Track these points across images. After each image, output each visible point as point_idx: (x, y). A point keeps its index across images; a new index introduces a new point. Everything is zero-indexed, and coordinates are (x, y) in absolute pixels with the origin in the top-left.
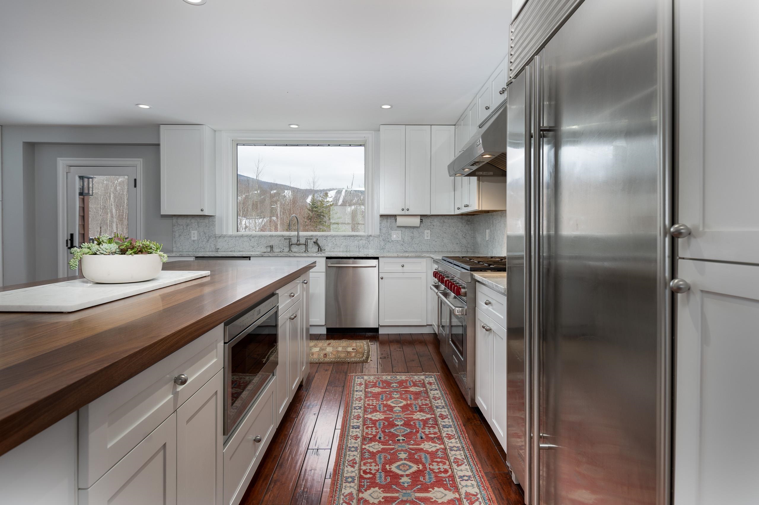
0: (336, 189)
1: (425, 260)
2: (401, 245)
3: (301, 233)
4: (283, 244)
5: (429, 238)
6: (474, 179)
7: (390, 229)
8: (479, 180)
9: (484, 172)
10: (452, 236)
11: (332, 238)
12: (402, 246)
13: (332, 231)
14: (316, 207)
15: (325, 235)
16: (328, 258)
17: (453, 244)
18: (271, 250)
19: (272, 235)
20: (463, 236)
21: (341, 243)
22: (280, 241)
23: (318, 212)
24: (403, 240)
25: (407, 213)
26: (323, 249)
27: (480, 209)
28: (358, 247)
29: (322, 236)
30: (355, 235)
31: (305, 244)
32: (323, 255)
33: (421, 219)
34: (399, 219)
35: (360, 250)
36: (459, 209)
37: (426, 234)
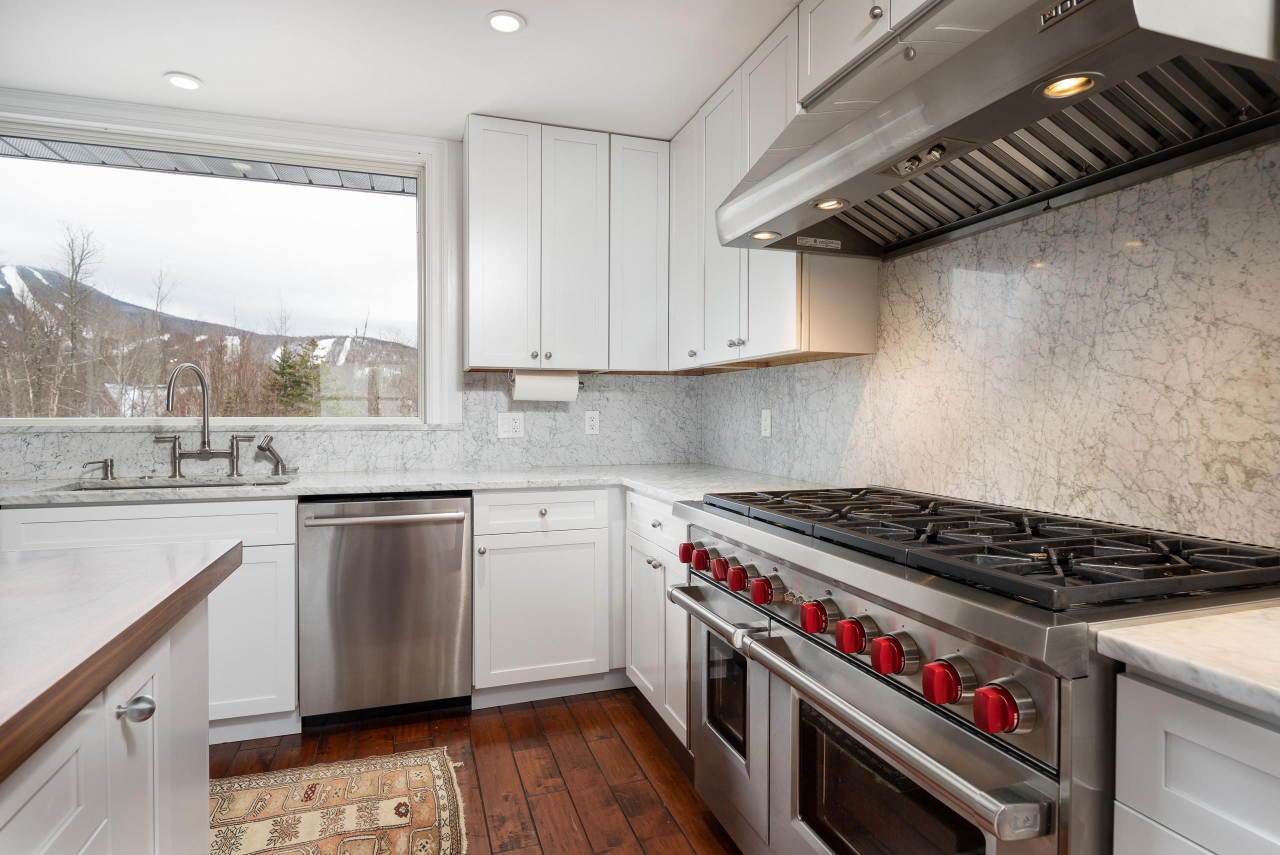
0: (334, 337)
1: (604, 492)
2: (524, 451)
3: (216, 422)
4: (152, 453)
5: (596, 431)
6: (790, 257)
7: (492, 407)
8: (801, 263)
9: (818, 240)
10: (651, 425)
11: (319, 434)
12: (527, 452)
13: (323, 413)
14: (290, 367)
15: (296, 426)
16: (304, 499)
17: (655, 444)
18: (106, 475)
19: (112, 427)
20: (679, 424)
21: (350, 449)
22: (141, 444)
23: (295, 376)
24: (530, 436)
25: (546, 365)
26: (290, 466)
27: (804, 349)
28: (403, 458)
29: (287, 430)
30: (395, 425)
31: (232, 453)
32: (287, 490)
33: (580, 383)
34: (521, 381)
35: (408, 466)
36: (693, 354)
37: (588, 422)
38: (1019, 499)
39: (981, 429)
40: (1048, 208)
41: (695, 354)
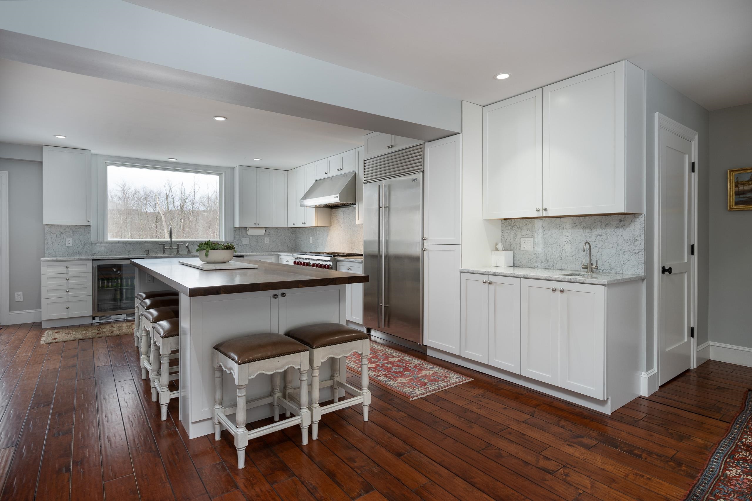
2: (249, 248)
4: (157, 248)
5: (268, 243)
7: (241, 236)
10: (282, 241)
17: (283, 246)
18: (147, 253)
19: (147, 242)
20: (290, 240)
22: (154, 246)
24: (251, 244)
25: (257, 226)
27: (317, 226)
29: (190, 242)
31: (177, 248)
33: (265, 231)
34: (250, 230)
36: (294, 224)
37: (266, 240)
40: (350, 207)
41: (295, 224)
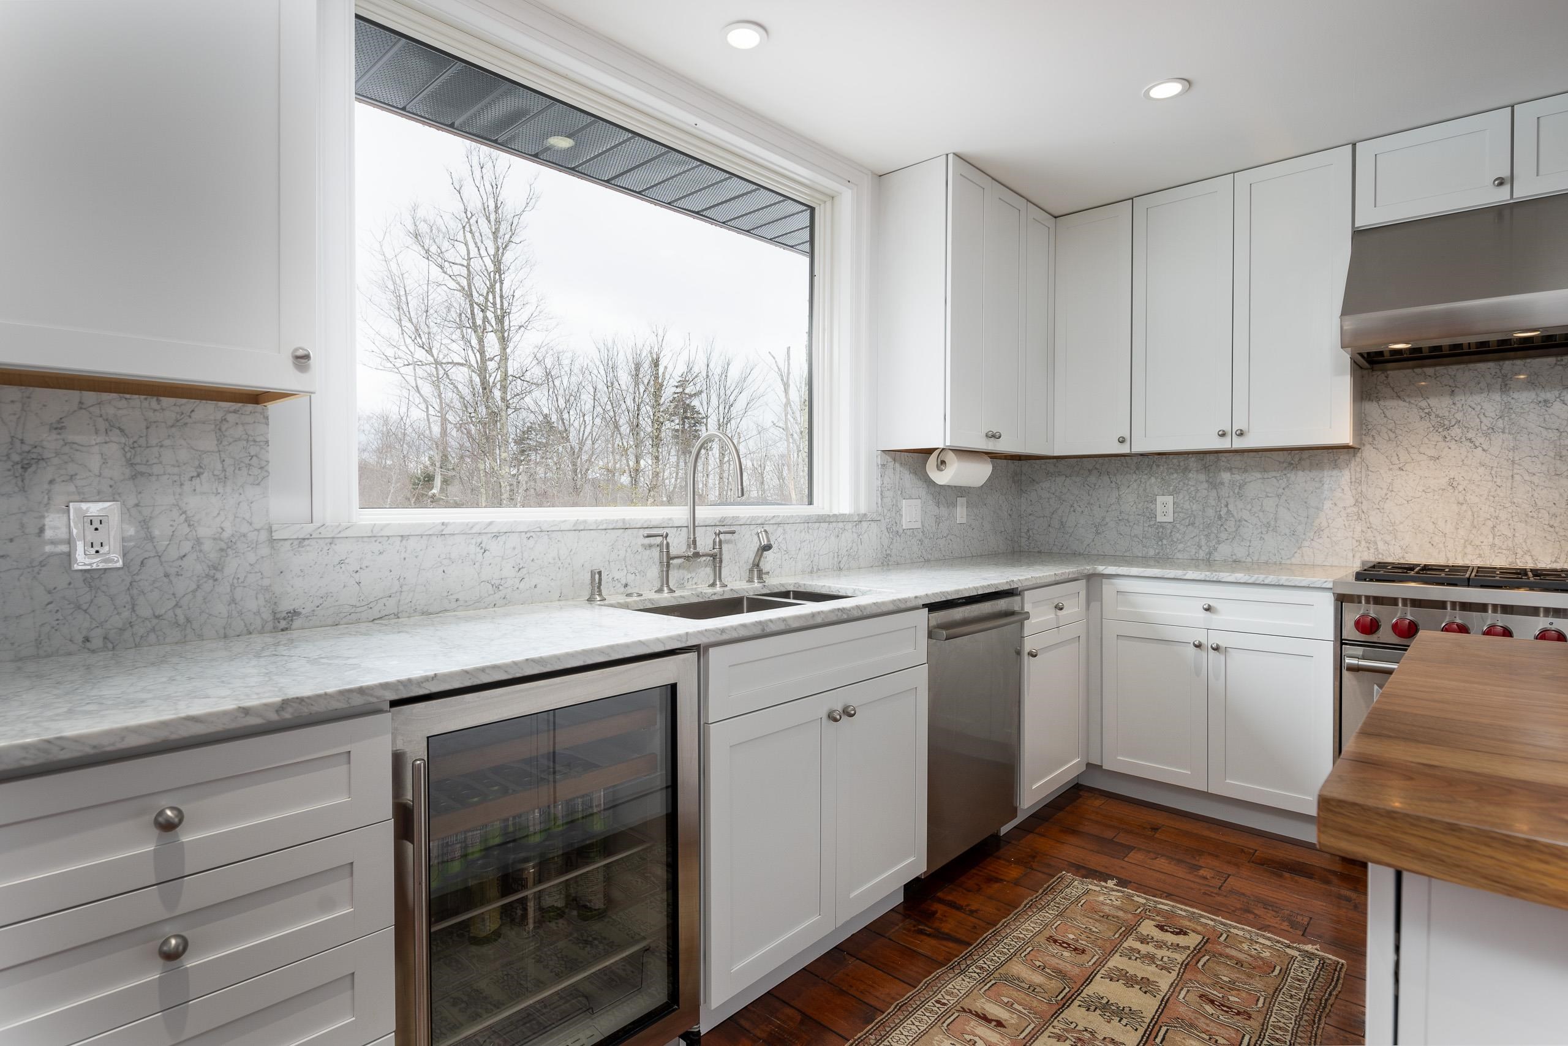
1: (1084, 583)
2: (920, 543)
4: (624, 559)
5: (964, 519)
7: (899, 493)
16: (930, 609)
17: (996, 533)
20: (1009, 512)
22: (612, 547)
24: (923, 527)
28: (838, 556)
31: (715, 555)
33: (993, 468)
35: (842, 566)
36: (1123, 440)
37: (959, 510)
38: (1556, 561)
39: (1511, 511)
